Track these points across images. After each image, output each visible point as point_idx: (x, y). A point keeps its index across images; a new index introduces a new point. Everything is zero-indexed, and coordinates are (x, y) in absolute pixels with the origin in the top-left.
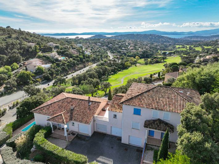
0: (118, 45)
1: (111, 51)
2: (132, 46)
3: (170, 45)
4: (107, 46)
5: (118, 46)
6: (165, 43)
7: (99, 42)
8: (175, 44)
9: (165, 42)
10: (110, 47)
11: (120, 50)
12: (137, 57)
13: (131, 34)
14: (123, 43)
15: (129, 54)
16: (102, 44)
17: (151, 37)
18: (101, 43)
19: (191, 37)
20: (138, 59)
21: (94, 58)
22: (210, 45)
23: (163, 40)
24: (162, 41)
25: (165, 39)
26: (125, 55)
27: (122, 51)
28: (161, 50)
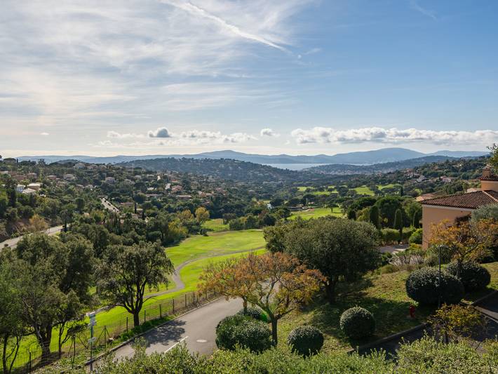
0: (133, 180)
1: (111, 197)
2: (176, 184)
3: (280, 186)
4: (96, 182)
5: (133, 183)
6: (264, 183)
7: (72, 172)
8: (292, 183)
9: (265, 178)
10: (106, 185)
11: (141, 194)
12: (199, 210)
13: (166, 159)
14: (148, 175)
15: (172, 206)
16: (80, 177)
17: (222, 166)
18: (78, 175)
19: (328, 168)
20: (203, 219)
21: (53, 206)
22: (390, 182)
23: (257, 174)
24: (255, 176)
25: (263, 173)
26: (160, 207)
27: (148, 196)
28: (261, 198)
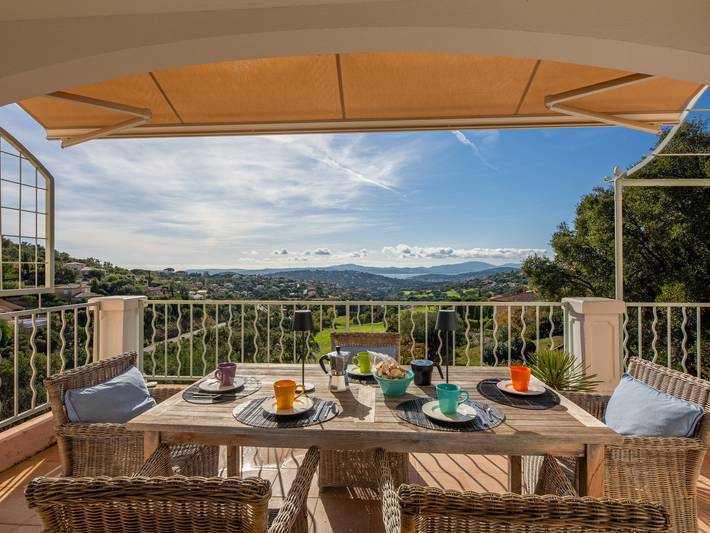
2: (312, 290)
3: (390, 291)
4: (250, 289)
6: (378, 288)
7: (230, 281)
8: (399, 289)
9: (379, 285)
10: (257, 291)
12: (330, 310)
14: (290, 283)
16: (237, 285)
17: (346, 276)
20: (333, 316)
22: (471, 287)
23: (373, 282)
25: (377, 281)
